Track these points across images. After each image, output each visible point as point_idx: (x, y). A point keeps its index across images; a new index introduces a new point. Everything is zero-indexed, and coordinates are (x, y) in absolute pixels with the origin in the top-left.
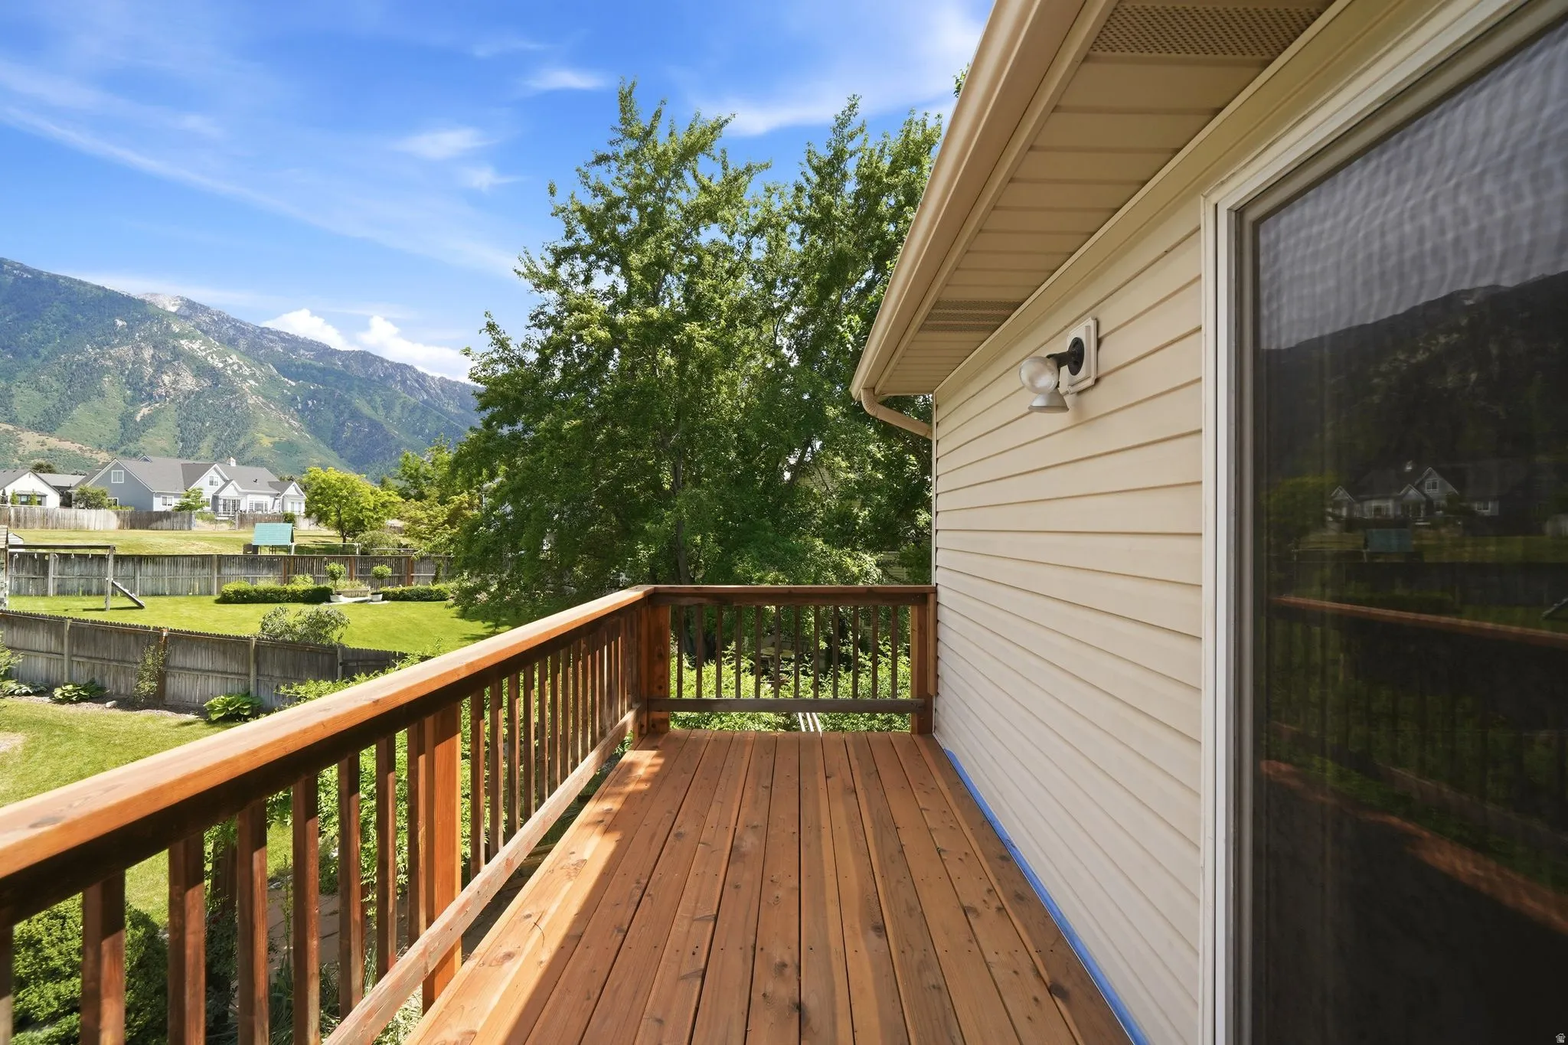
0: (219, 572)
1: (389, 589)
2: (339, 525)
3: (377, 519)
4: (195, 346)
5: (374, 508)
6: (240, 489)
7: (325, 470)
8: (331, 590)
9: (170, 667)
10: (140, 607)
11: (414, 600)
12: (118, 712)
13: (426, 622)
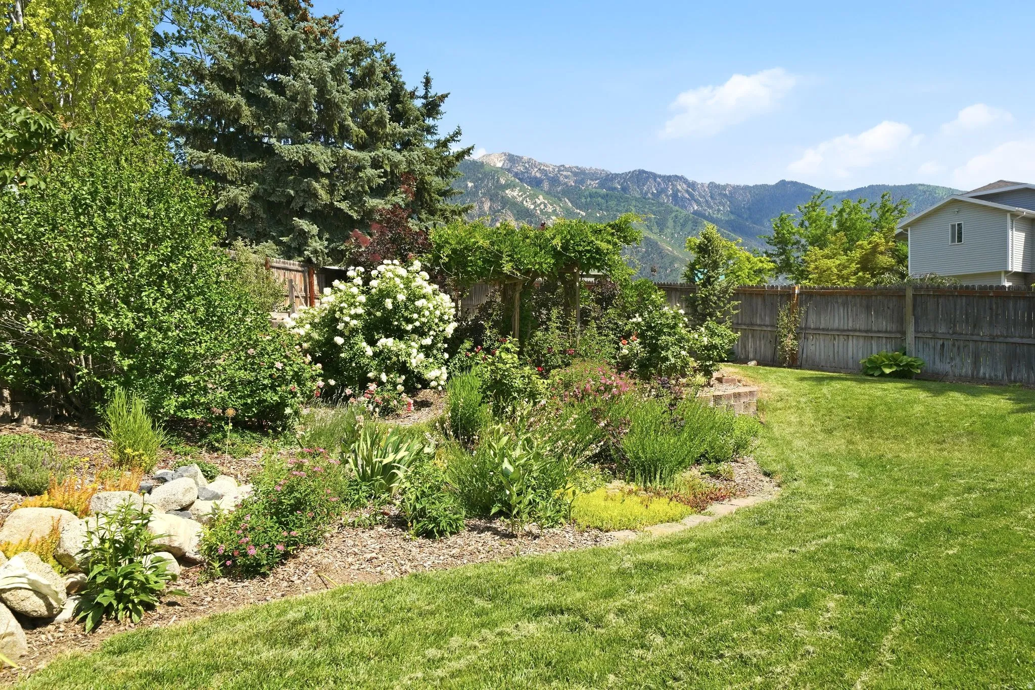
4: (515, 194)
9: (803, 329)
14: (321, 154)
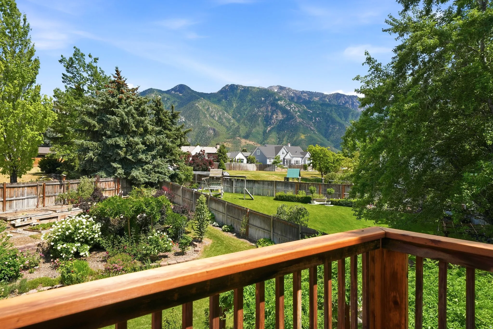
0: (276, 188)
1: (334, 199)
2: (320, 170)
3: (335, 167)
4: (282, 103)
5: (333, 162)
6: (291, 156)
7: (315, 146)
8: (311, 198)
9: (250, 224)
10: (252, 199)
11: (344, 206)
12: (235, 238)
13: (348, 217)
14: (121, 141)
